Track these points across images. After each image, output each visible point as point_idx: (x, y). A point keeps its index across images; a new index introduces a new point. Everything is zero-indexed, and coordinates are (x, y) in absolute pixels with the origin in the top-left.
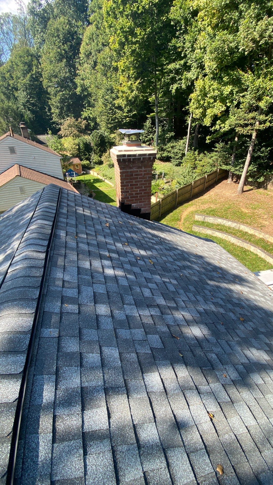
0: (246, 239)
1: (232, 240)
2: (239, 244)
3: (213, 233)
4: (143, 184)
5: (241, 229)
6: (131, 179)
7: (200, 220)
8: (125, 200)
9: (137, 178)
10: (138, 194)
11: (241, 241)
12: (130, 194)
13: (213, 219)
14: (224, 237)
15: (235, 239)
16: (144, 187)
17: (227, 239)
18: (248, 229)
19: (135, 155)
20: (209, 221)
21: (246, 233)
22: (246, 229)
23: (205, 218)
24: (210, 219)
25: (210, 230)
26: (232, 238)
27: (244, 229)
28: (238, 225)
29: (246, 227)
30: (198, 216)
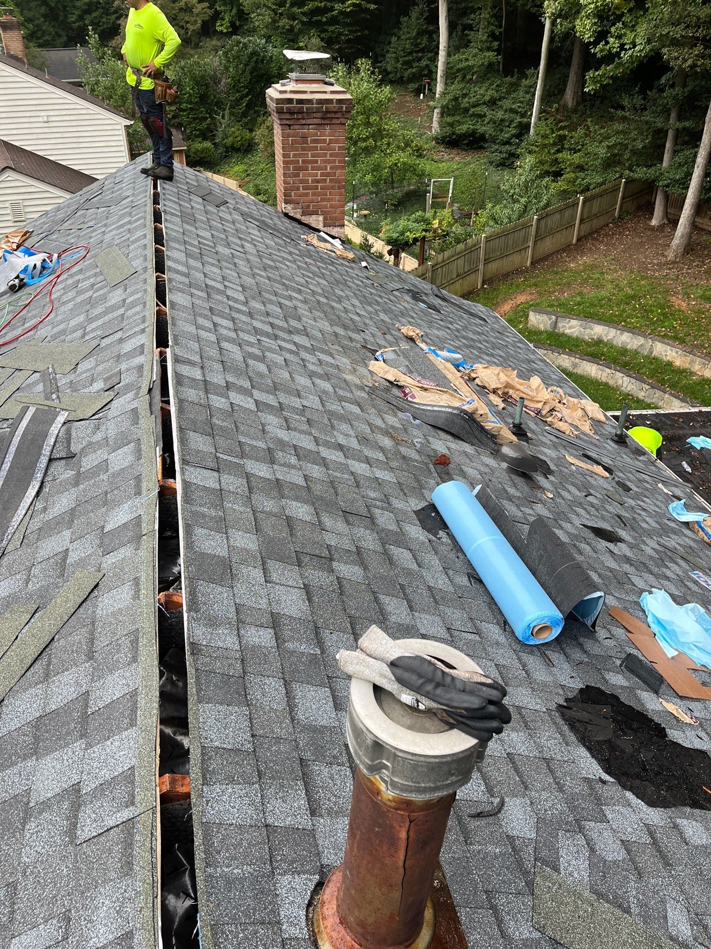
0: (663, 382)
1: (625, 385)
2: (643, 394)
3: (575, 365)
4: (329, 162)
5: (655, 353)
6: (304, 149)
7: (542, 327)
8: (293, 193)
9: (316, 148)
10: (318, 182)
11: (648, 387)
12: (302, 181)
13: (581, 326)
14: (605, 374)
15: (633, 381)
16: (331, 168)
17: (611, 382)
18: (674, 354)
19: (309, 101)
20: (567, 331)
21: (670, 364)
22: (668, 354)
23: (556, 322)
24: (570, 324)
25: (567, 357)
26: (625, 378)
27: (664, 354)
28: (649, 343)
29: (669, 348)
30: (538, 317)
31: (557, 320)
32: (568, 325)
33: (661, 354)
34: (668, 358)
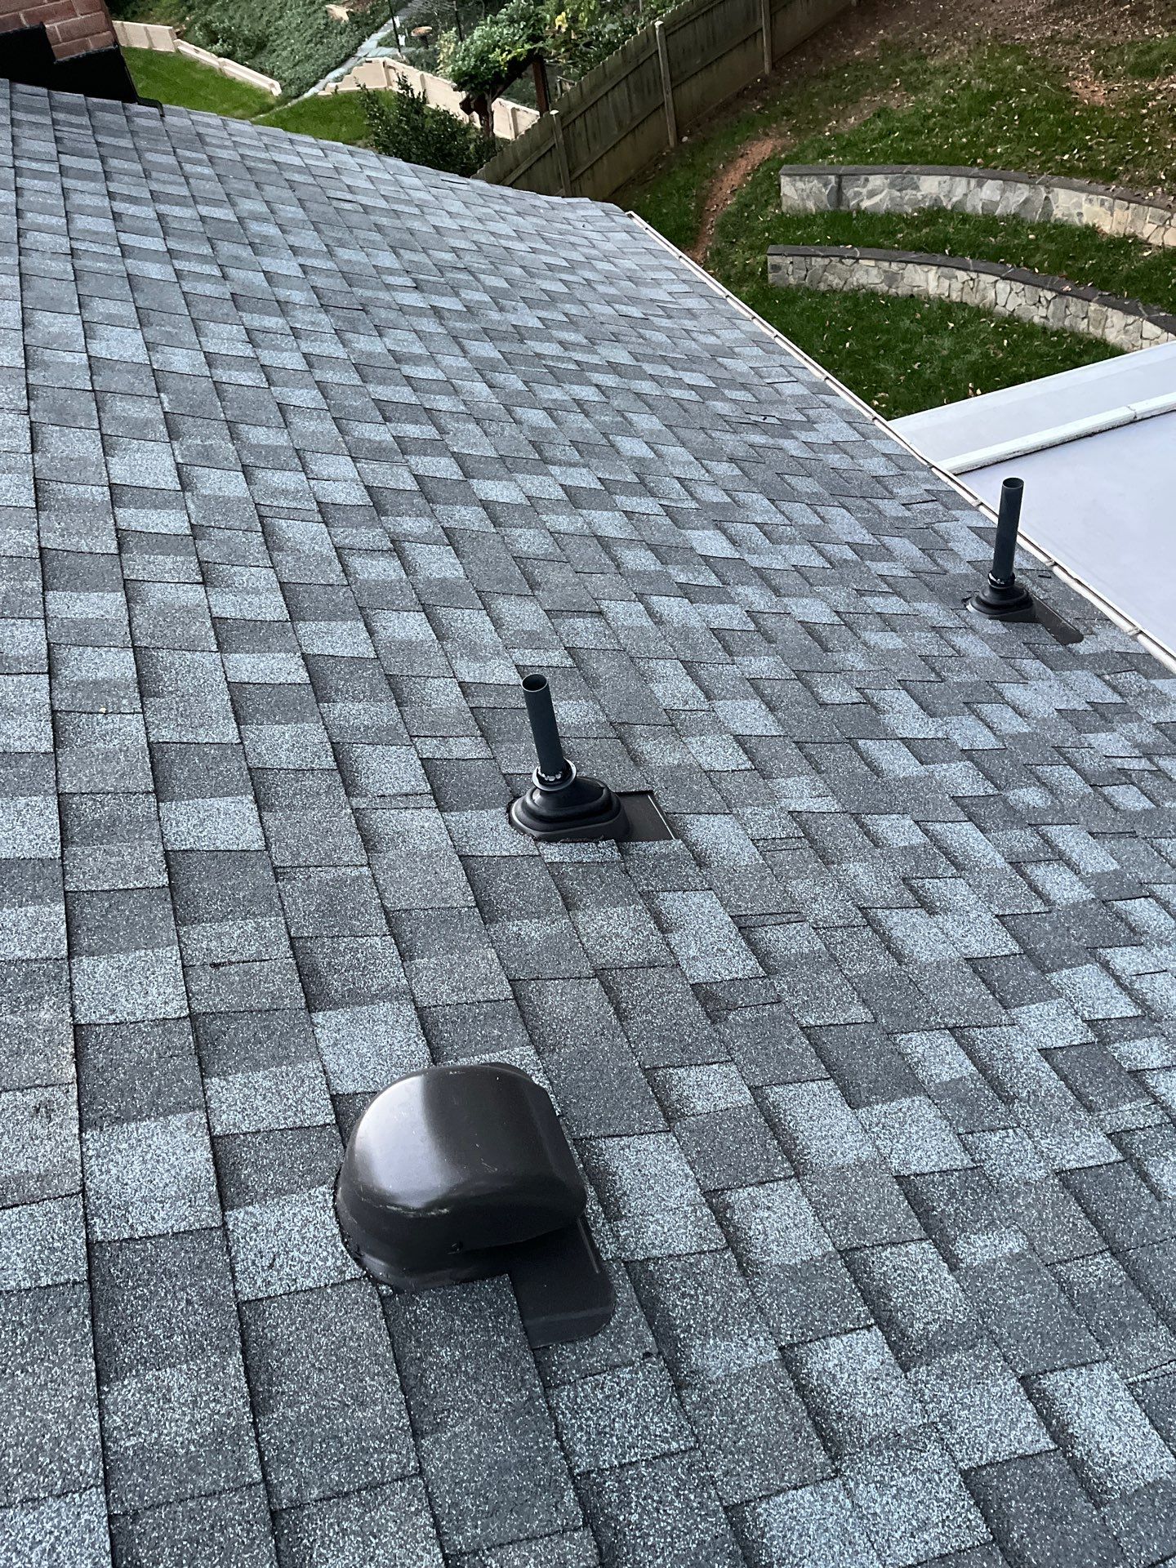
0: (1078, 276)
3: (891, 279)
7: (811, 205)
20: (866, 204)
22: (1083, 211)
23: (839, 188)
24: (870, 186)
25: (872, 263)
26: (1001, 285)
27: (1075, 212)
28: (1039, 194)
29: (1084, 196)
30: (800, 185)
31: (839, 184)
32: (864, 191)
33: (1070, 215)
34: (1085, 220)
